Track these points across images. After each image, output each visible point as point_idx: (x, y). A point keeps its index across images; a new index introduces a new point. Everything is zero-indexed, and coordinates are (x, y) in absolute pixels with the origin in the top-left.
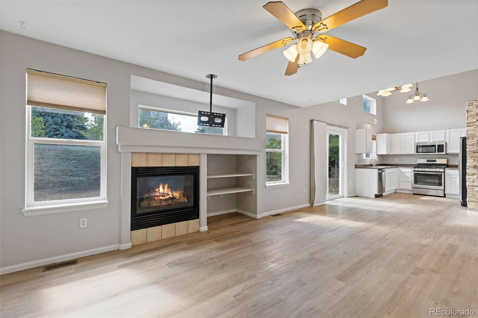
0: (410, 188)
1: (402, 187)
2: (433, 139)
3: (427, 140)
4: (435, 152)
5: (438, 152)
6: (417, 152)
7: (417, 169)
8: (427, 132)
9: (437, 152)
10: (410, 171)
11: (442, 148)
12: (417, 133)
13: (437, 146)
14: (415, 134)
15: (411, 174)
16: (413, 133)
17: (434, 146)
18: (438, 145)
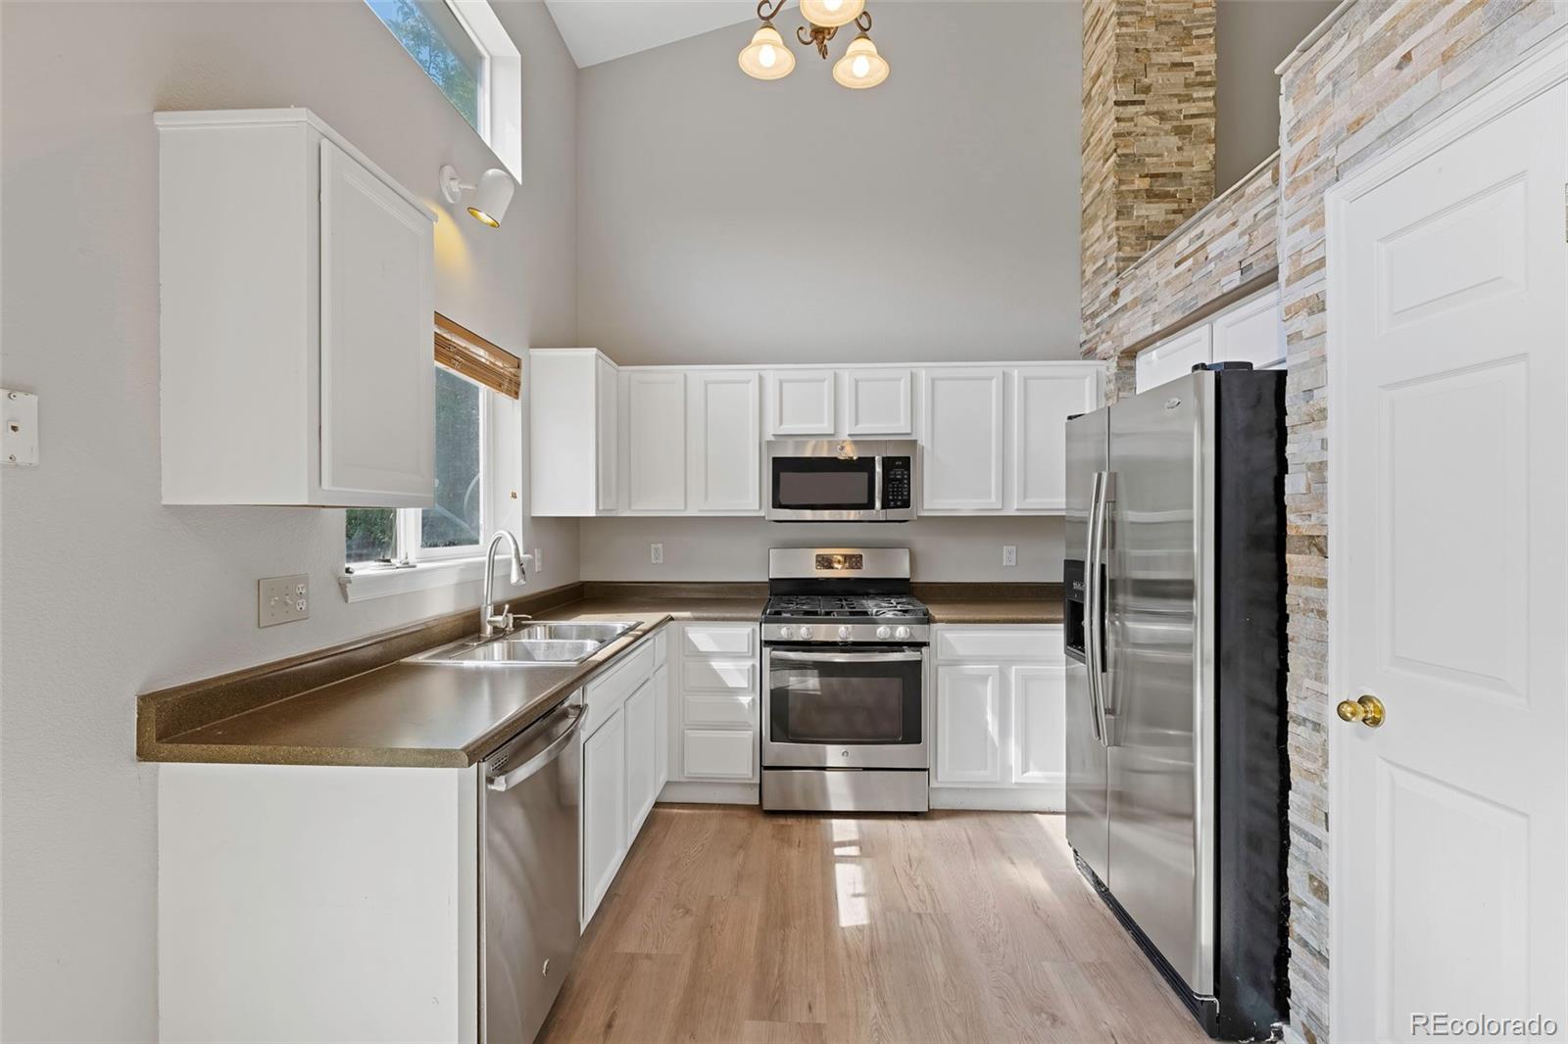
0: (744, 767)
1: (697, 767)
2: (857, 423)
3: (826, 427)
4: (870, 505)
5: (884, 507)
6: (777, 504)
7: (784, 632)
8: (825, 371)
9: (878, 504)
10: (743, 647)
11: (901, 481)
12: (772, 373)
13: (879, 469)
14: (761, 378)
15: (748, 664)
16: (748, 373)
17: (865, 465)
18: (888, 463)
